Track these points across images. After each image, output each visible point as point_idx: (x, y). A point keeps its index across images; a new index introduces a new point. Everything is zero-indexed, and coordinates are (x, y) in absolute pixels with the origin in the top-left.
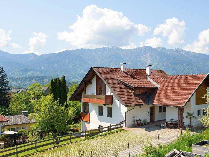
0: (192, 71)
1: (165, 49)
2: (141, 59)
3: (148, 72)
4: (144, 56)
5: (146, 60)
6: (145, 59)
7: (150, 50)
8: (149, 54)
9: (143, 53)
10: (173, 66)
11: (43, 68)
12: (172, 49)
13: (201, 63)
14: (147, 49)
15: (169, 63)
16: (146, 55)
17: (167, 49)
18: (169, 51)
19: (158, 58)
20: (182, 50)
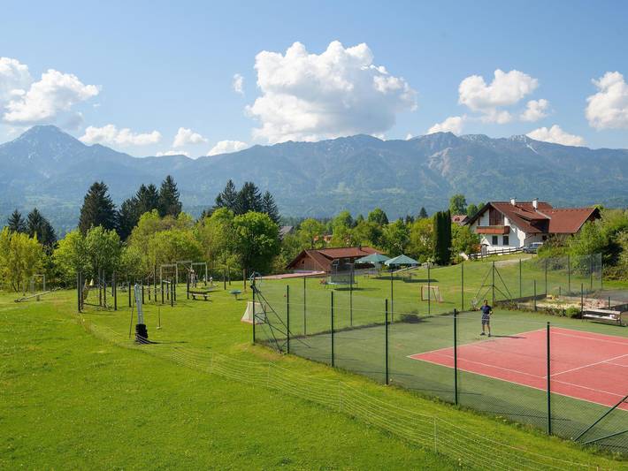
0: (555, 190)
1: (485, 138)
2: (429, 162)
3: (535, 204)
4: (435, 155)
5: (439, 166)
6: (438, 163)
7: (450, 142)
8: (446, 151)
9: (432, 147)
10: (506, 178)
11: (204, 188)
12: (503, 139)
13: (578, 170)
14: (443, 140)
15: (495, 172)
16: (440, 153)
17: (492, 137)
18: (497, 142)
19: (470, 159)
20: (529, 140)
